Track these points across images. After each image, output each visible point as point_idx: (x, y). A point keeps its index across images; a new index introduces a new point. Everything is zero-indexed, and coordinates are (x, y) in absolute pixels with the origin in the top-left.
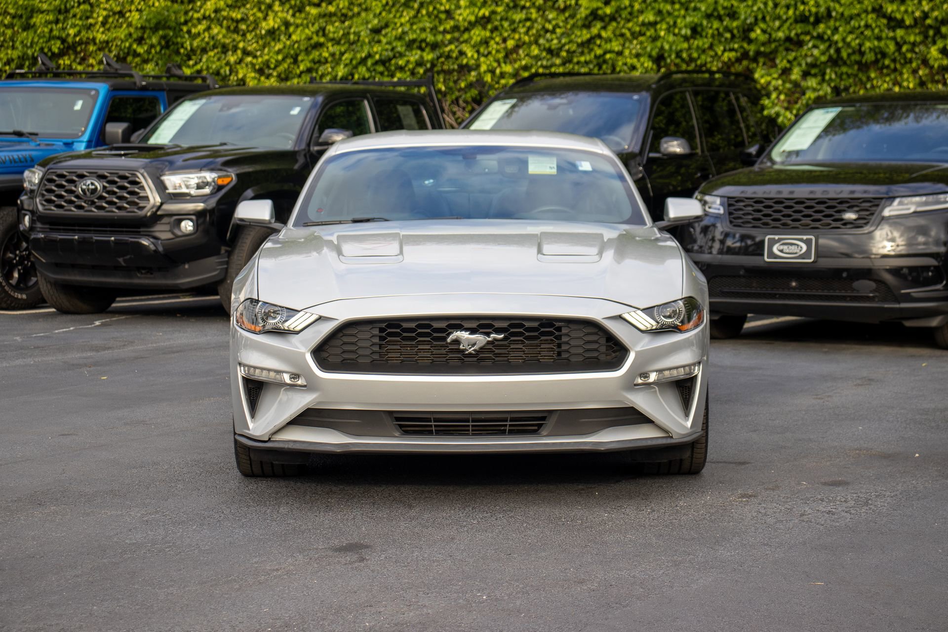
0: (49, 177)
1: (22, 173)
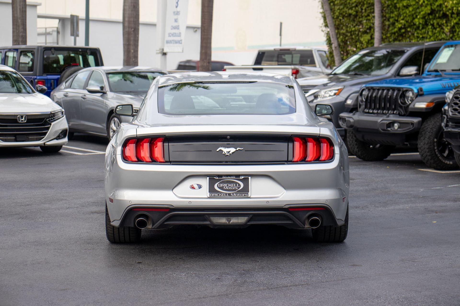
0: (456, 96)
1: (445, 93)
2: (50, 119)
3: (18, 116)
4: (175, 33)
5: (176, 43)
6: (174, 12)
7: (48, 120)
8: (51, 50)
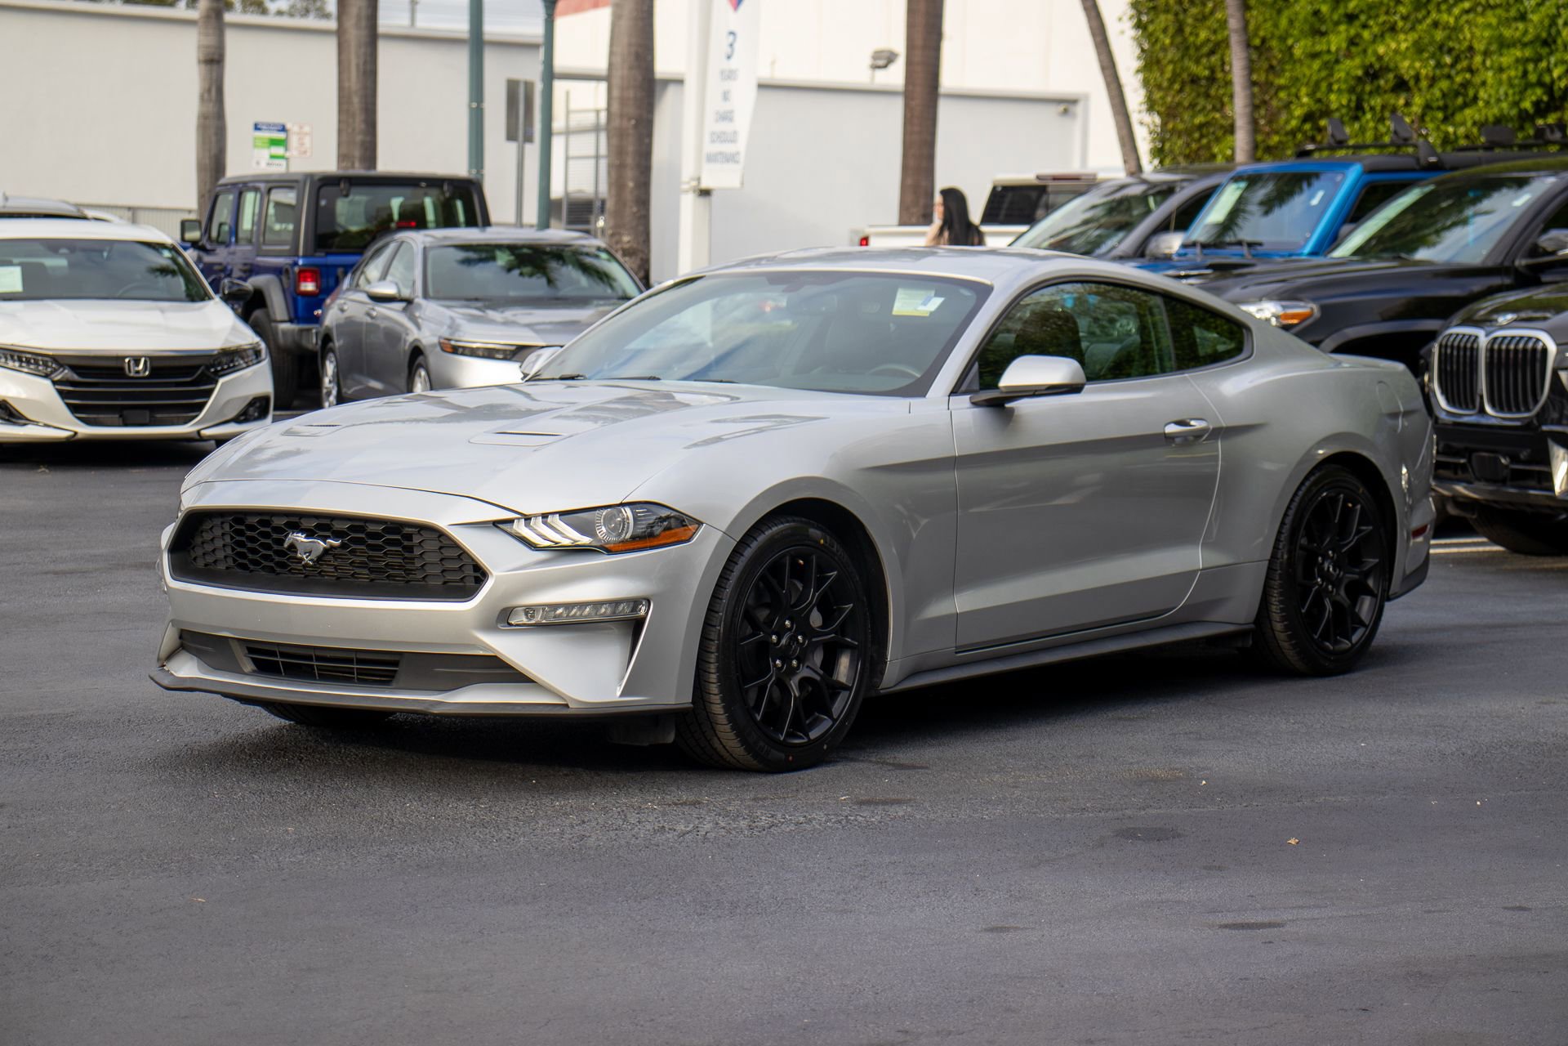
2: (219, 368)
3: (127, 360)
4: (724, 133)
5: (728, 161)
6: (722, 72)
7: (212, 370)
8: (338, 184)
